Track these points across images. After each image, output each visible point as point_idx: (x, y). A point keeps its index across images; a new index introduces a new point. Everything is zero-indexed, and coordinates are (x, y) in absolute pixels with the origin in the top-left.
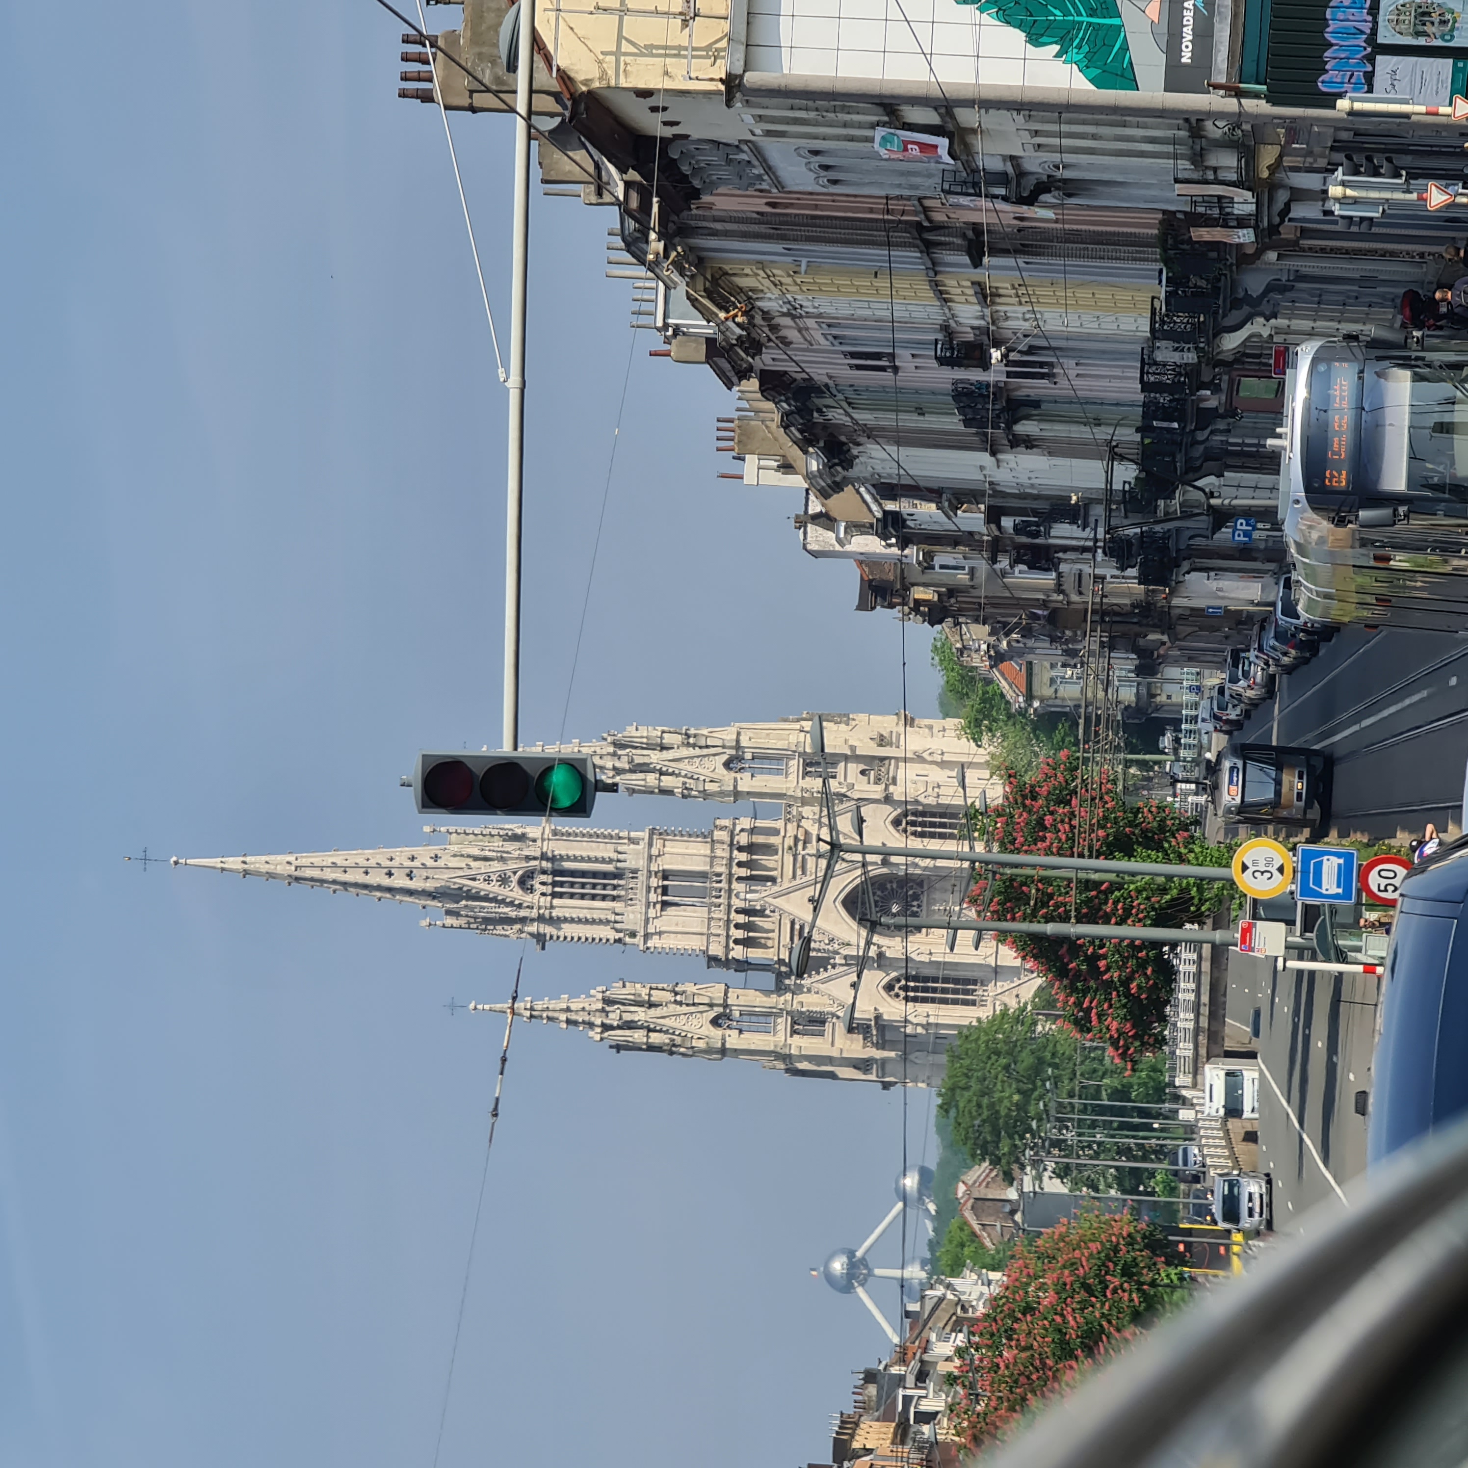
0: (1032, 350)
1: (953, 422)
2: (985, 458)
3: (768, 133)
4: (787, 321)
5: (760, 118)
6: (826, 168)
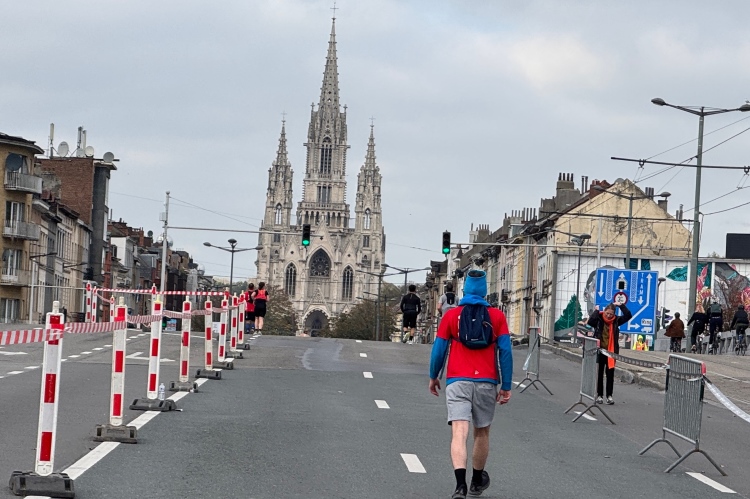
3: (547, 258)
4: (512, 255)
5: (550, 256)
6: (542, 268)
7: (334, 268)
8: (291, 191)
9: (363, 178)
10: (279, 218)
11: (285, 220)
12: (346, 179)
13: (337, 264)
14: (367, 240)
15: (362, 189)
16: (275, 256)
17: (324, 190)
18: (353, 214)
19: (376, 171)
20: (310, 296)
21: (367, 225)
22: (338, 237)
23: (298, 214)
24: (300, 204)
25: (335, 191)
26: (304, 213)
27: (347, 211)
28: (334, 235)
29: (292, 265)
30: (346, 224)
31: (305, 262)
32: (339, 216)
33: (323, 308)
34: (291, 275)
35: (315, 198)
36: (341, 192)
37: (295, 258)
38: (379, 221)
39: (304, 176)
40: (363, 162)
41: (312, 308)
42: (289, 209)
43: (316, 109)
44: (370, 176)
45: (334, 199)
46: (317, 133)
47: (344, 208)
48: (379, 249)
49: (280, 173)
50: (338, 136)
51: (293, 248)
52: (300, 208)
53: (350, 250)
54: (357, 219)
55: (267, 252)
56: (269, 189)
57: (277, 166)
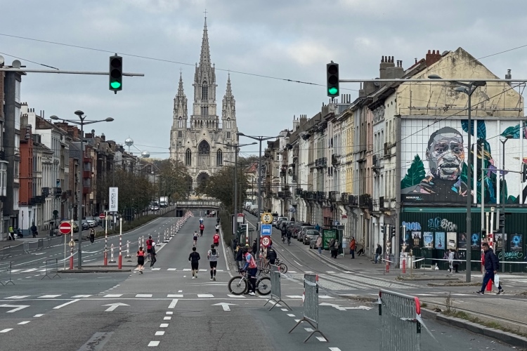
0: (335, 171)
1: (315, 158)
2: (307, 163)
3: (387, 123)
4: (339, 127)
5: (391, 121)
6: (379, 134)
7: (212, 150)
8: (186, 110)
9: (225, 102)
10: (181, 124)
11: (184, 126)
12: (216, 102)
13: (213, 147)
14: (229, 134)
15: (225, 107)
16: (179, 145)
17: (205, 109)
18: (221, 121)
19: (232, 98)
20: (199, 165)
21: (228, 126)
22: (213, 133)
23: (191, 122)
24: (192, 116)
25: (210, 109)
26: (194, 121)
27: (217, 119)
28: (211, 132)
29: (189, 149)
30: (217, 126)
31: (196, 147)
32: (213, 122)
33: (207, 171)
34: (188, 154)
35: (199, 113)
36: (214, 110)
37: (190, 145)
38: (235, 124)
39: (193, 102)
40: (225, 93)
41: (200, 171)
42: (186, 119)
43: (198, 65)
44: (229, 101)
45: (210, 113)
46: (199, 79)
47: (215, 118)
48: (236, 139)
49: (180, 100)
50: (211, 80)
51: (189, 140)
52: (192, 118)
53: (220, 140)
54: (223, 123)
55: (175, 143)
56: (175, 109)
57: (178, 97)
